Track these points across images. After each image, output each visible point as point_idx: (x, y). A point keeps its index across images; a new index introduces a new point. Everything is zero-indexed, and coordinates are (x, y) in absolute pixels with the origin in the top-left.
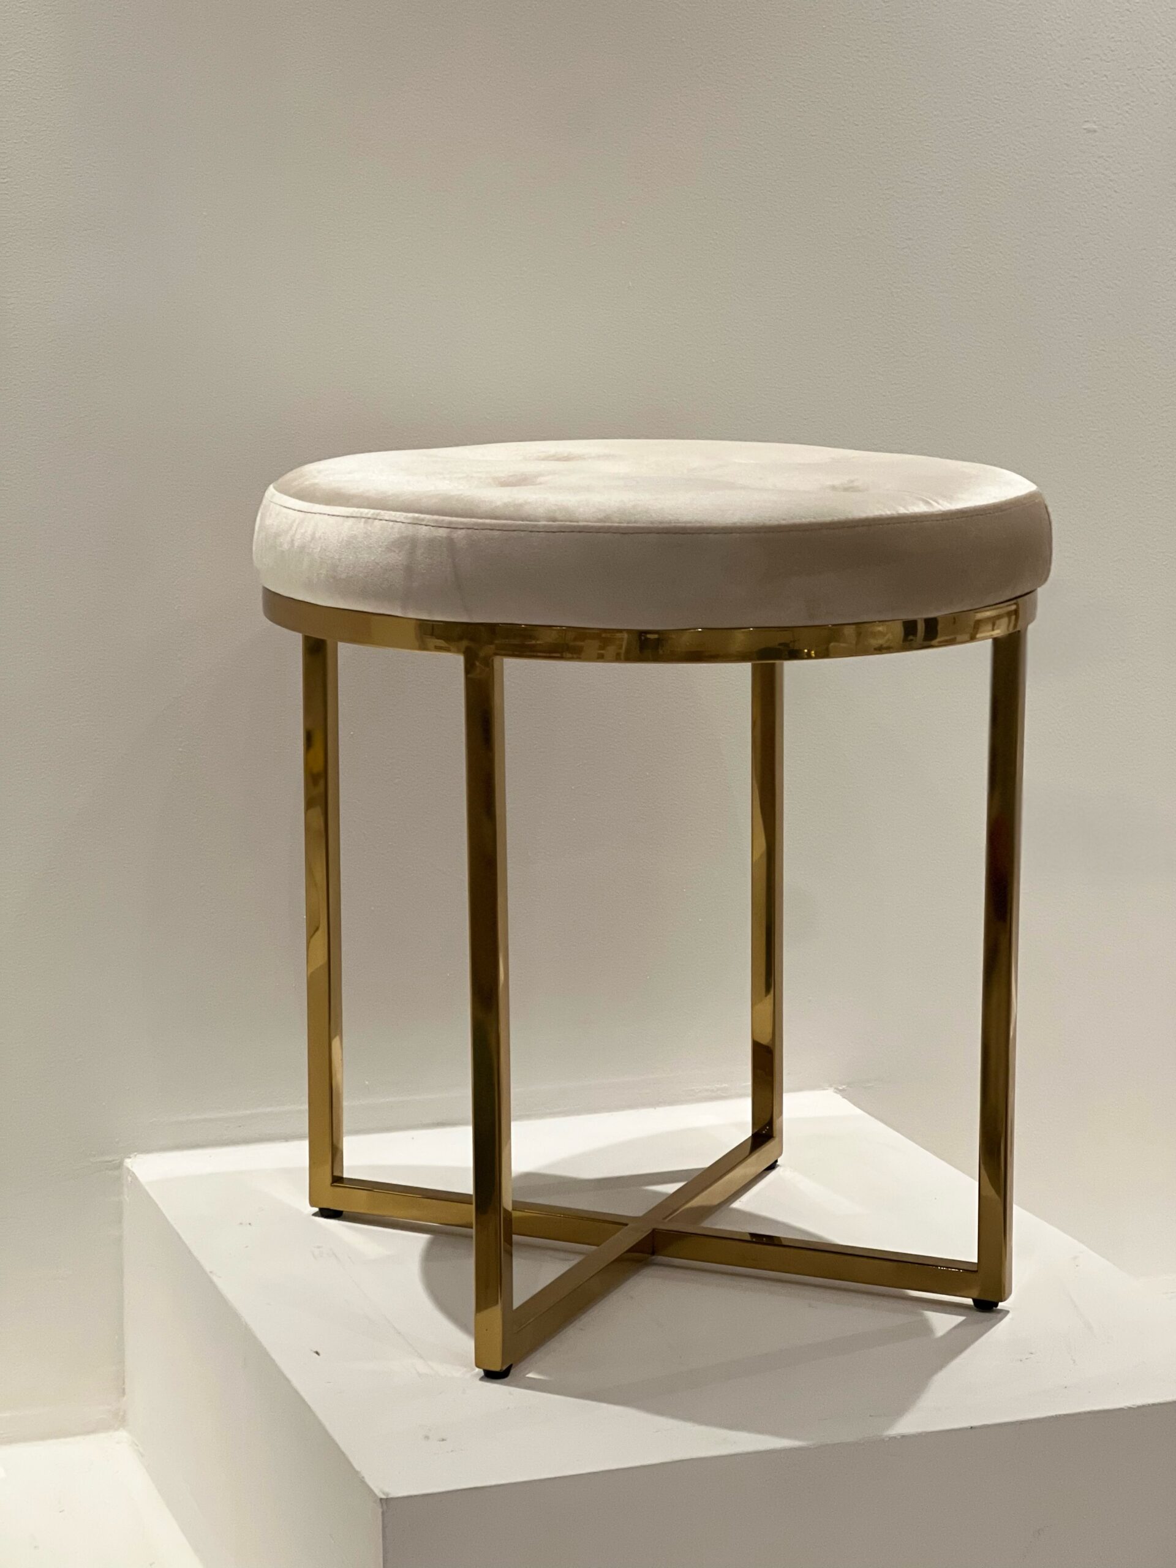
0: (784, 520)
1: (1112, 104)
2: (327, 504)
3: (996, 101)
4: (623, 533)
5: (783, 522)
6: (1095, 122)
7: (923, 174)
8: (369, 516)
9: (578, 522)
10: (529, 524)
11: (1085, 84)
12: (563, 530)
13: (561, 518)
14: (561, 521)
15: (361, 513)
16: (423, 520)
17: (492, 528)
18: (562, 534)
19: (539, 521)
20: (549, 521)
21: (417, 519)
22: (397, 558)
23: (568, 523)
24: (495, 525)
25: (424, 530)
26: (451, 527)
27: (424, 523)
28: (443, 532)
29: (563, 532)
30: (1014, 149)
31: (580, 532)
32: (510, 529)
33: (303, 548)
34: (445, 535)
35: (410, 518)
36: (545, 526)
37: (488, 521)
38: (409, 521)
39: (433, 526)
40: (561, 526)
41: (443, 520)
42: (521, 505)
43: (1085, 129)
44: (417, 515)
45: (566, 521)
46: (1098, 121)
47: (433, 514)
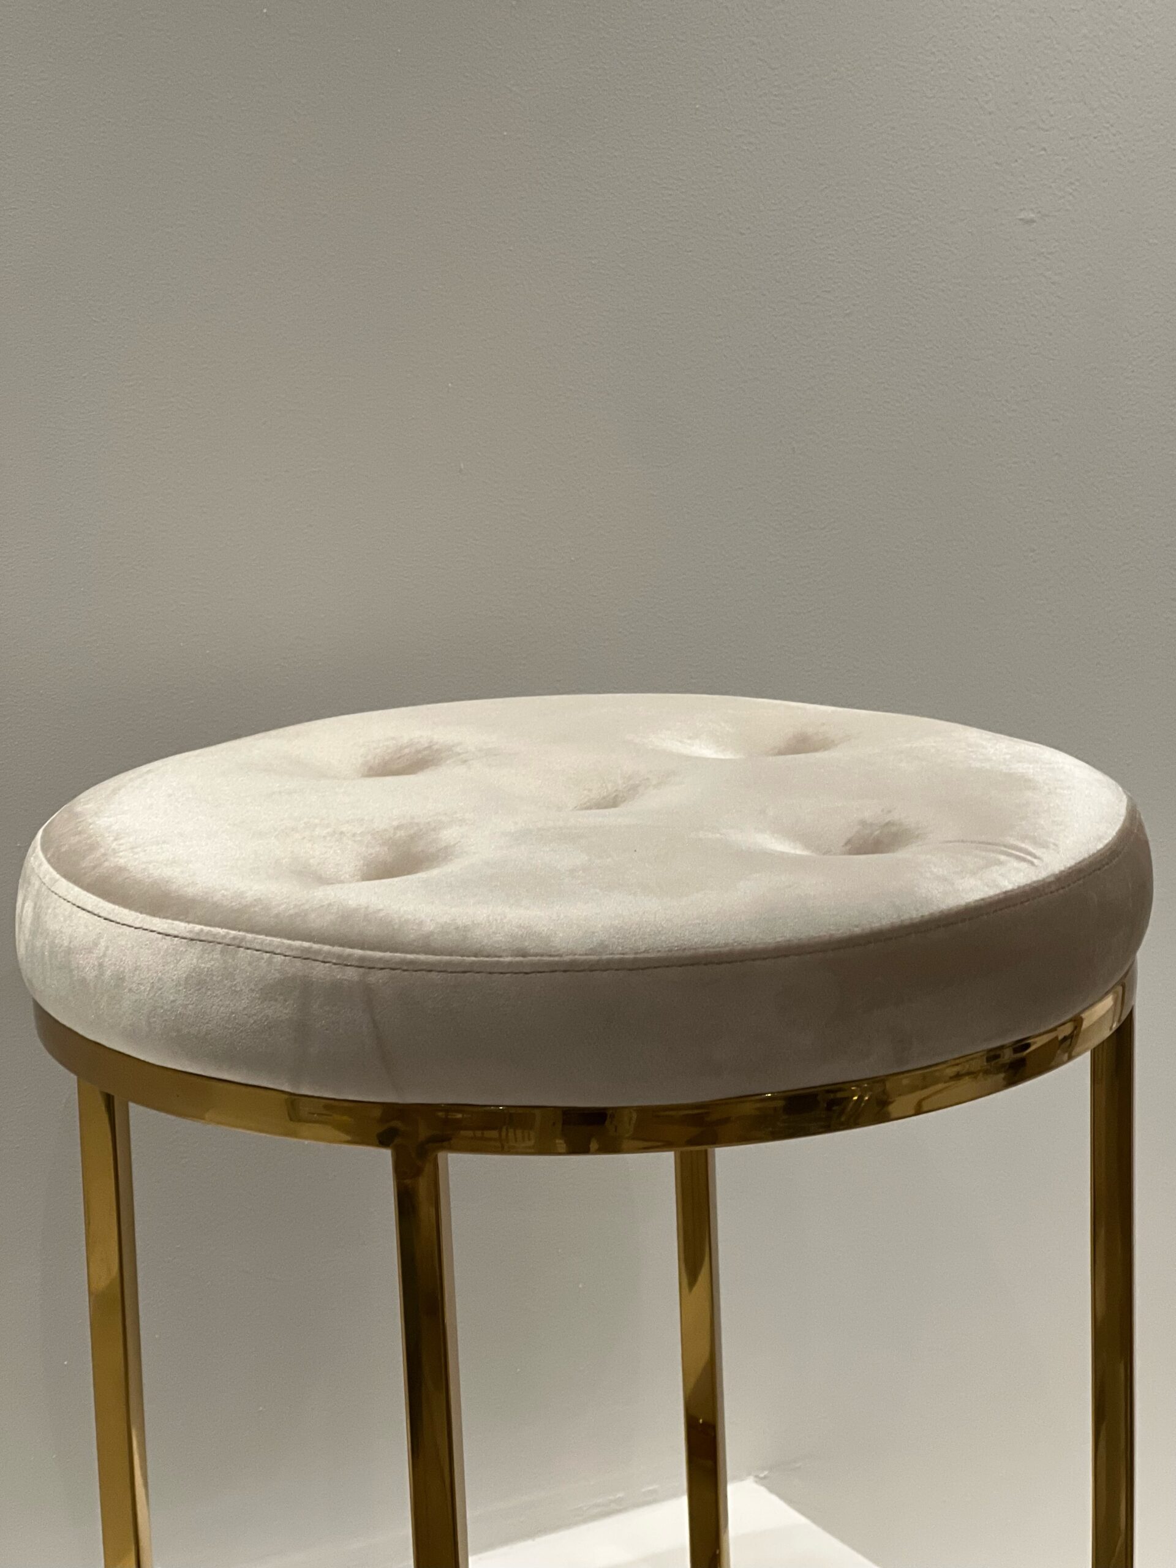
0: (857, 926)
1: (1053, 185)
2: (154, 914)
3: (913, 191)
4: (630, 970)
5: (857, 930)
6: (1032, 210)
7: (826, 291)
8: (227, 941)
9: (561, 956)
10: (487, 961)
11: (1020, 161)
12: (540, 970)
13: (537, 951)
14: (536, 955)
15: (214, 935)
16: (319, 952)
17: (430, 968)
18: (539, 975)
19: (500, 957)
20: (517, 956)
21: (308, 950)
22: (282, 1010)
23: (546, 958)
24: (433, 964)
25: (319, 970)
26: (363, 965)
27: (320, 958)
28: (351, 974)
29: (541, 972)
30: (937, 252)
31: (565, 971)
32: (459, 970)
33: (120, 979)
34: (356, 978)
35: (297, 949)
36: (510, 963)
37: (422, 957)
38: (293, 953)
39: (335, 964)
40: (533, 964)
41: (350, 955)
42: (466, 928)
43: (1020, 220)
44: (306, 944)
45: (542, 955)
46: (1037, 208)
47: (333, 945)
